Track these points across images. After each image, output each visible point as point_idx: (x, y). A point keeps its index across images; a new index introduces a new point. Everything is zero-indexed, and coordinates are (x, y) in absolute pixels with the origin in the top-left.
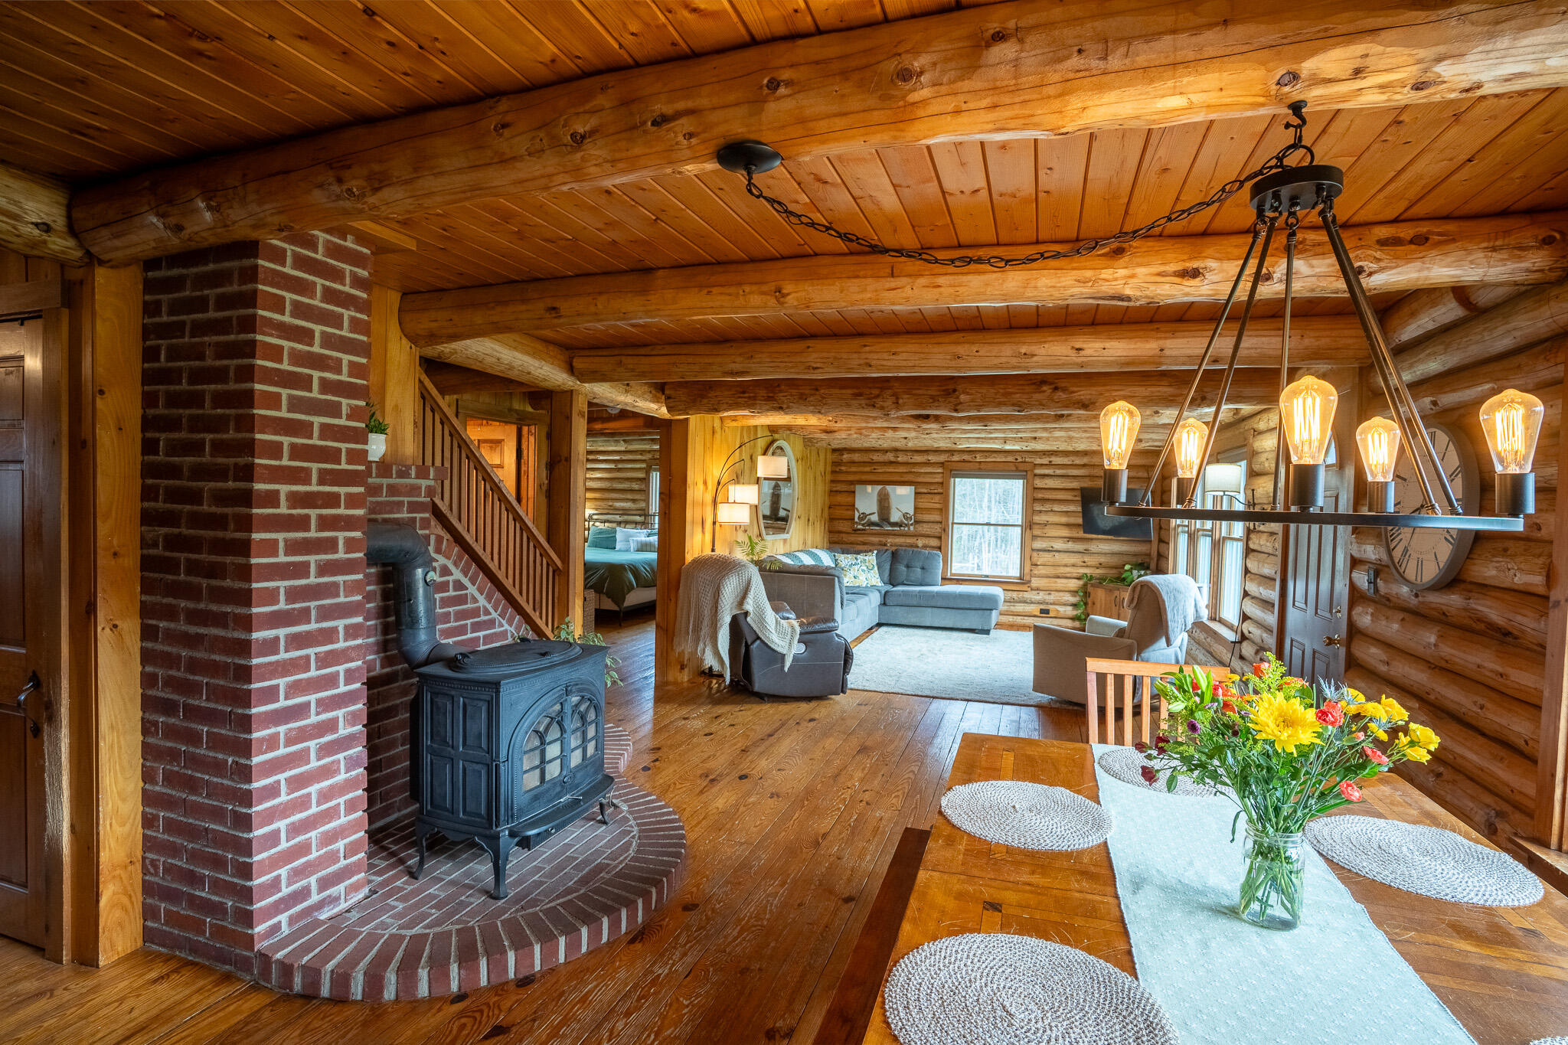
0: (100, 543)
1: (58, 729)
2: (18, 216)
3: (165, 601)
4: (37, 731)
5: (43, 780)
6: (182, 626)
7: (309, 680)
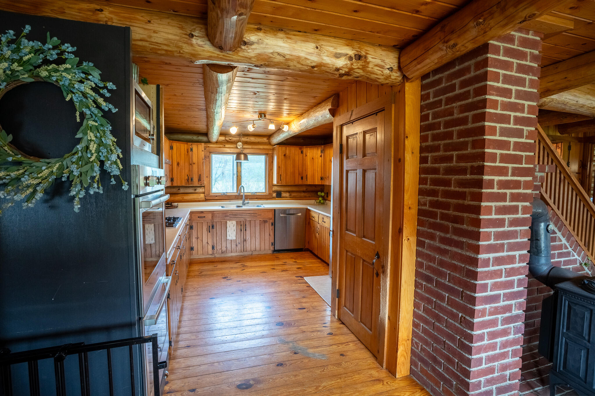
0: (405, 203)
1: (386, 277)
2: (384, 66)
3: (429, 230)
4: (378, 275)
5: (380, 295)
6: (437, 244)
7: (501, 282)
